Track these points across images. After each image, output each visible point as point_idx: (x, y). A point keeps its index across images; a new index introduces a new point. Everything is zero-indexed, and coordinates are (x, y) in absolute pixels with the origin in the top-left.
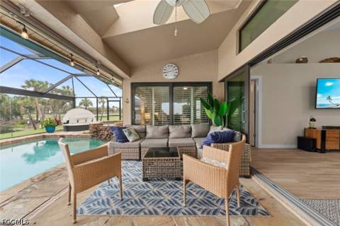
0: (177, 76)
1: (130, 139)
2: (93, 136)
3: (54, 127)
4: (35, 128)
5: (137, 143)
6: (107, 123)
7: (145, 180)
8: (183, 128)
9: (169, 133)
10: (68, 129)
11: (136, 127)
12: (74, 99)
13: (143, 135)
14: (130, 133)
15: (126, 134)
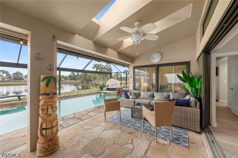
0: (161, 60)
1: (131, 97)
2: (118, 94)
3: (103, 88)
4: (96, 88)
5: (133, 100)
6: (126, 87)
7: (132, 117)
8: (163, 94)
9: (154, 97)
10: (108, 89)
11: (135, 91)
12: (111, 74)
13: (138, 96)
14: (131, 94)
15: (129, 94)
